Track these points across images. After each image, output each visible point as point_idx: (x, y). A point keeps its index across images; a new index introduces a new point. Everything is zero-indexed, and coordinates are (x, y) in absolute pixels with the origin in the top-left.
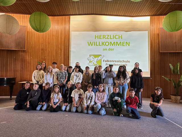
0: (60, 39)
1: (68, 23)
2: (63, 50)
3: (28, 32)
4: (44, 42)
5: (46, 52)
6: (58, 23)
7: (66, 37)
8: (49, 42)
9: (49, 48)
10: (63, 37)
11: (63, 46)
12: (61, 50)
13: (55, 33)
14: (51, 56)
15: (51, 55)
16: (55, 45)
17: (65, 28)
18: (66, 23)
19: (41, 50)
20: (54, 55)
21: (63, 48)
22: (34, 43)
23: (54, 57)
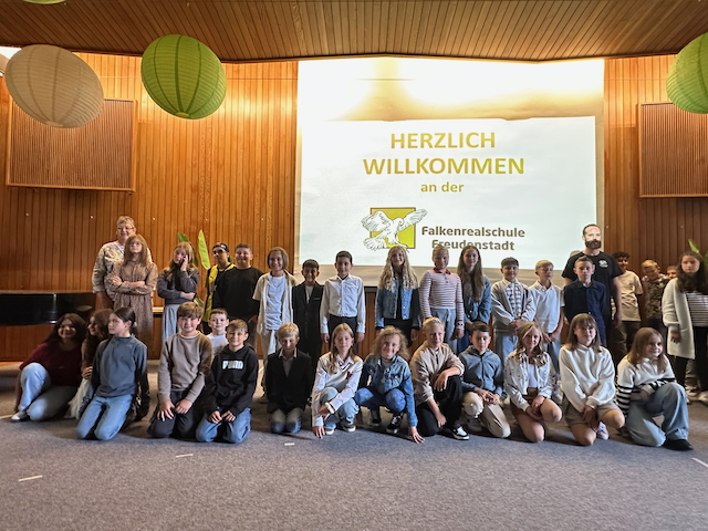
0: (258, 149)
1: (290, 90)
2: (270, 193)
3: (140, 124)
4: (202, 159)
5: (207, 197)
6: (251, 93)
7: (282, 145)
8: (221, 162)
9: (220, 183)
10: (271, 144)
11: (270, 177)
12: (264, 190)
13: (241, 129)
14: (226, 213)
15: (227, 207)
16: (240, 171)
17: (278, 112)
18: (283, 90)
19: (189, 191)
20: (239, 208)
21: (270, 185)
22: (163, 164)
23: (239, 216)
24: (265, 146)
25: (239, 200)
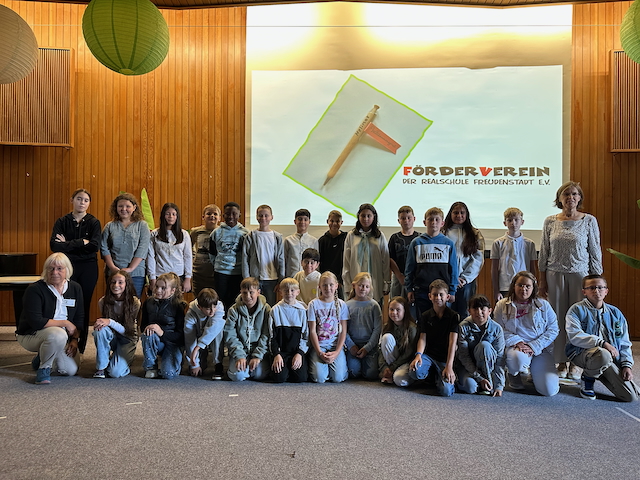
0: (205, 99)
1: (238, 36)
2: (218, 148)
3: (77, 74)
4: (144, 112)
5: (150, 153)
6: (196, 36)
7: (231, 95)
8: (165, 115)
9: (164, 138)
10: (218, 95)
11: (218, 131)
12: (212, 145)
13: (186, 78)
14: (172, 169)
15: (172, 164)
16: (185, 124)
17: (225, 57)
18: (231, 36)
19: (130, 147)
20: (185, 164)
21: (218, 139)
22: (102, 117)
23: (186, 173)
24: (212, 97)
25: (185, 156)
